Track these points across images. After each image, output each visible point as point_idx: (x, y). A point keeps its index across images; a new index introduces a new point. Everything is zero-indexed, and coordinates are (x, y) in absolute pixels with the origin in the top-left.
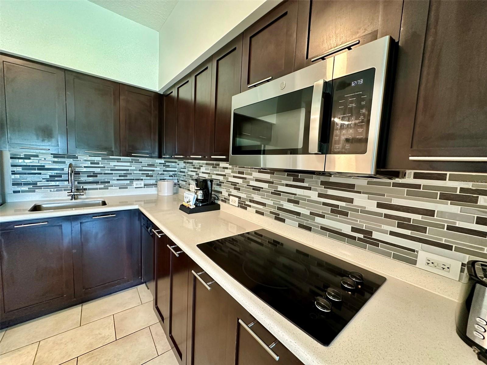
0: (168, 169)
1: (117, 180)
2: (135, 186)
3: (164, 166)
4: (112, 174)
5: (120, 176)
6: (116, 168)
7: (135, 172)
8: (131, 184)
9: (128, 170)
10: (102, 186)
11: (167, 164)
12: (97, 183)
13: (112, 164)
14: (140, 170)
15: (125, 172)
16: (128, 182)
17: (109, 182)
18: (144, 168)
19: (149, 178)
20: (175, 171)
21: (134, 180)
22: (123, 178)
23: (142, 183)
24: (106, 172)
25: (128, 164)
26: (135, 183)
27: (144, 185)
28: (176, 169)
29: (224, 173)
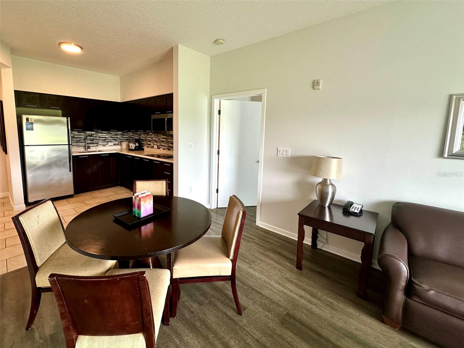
0: (124, 136)
1: (102, 142)
2: (109, 145)
3: (122, 135)
4: (99, 139)
6: (101, 136)
7: (109, 138)
10: (96, 145)
11: (123, 134)
12: (94, 143)
13: (99, 135)
14: (111, 137)
15: (105, 138)
16: (106, 143)
17: (98, 143)
18: (113, 136)
19: (115, 141)
20: (127, 137)
22: (104, 141)
23: (112, 144)
24: (97, 138)
25: (106, 135)
26: (109, 143)
28: (128, 136)
29: (151, 137)
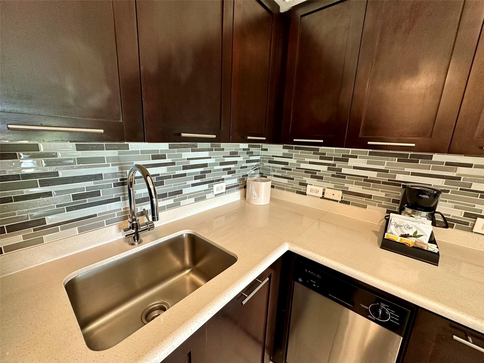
1: (193, 185)
2: (216, 192)
3: (247, 153)
4: (185, 175)
5: (196, 178)
6: (192, 163)
8: (210, 190)
9: (205, 165)
12: (163, 196)
14: (222, 164)
15: (202, 169)
16: (206, 187)
20: (257, 161)
21: (213, 181)
22: (199, 181)
25: (206, 154)
27: (227, 188)
28: (259, 158)
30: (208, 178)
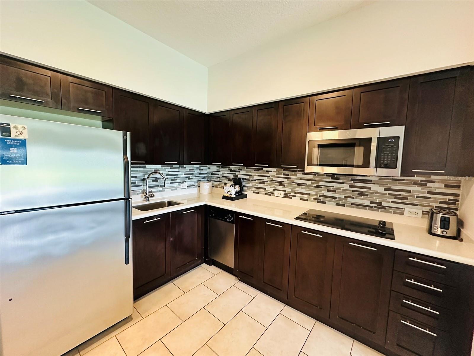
0: (202, 172)
1: (171, 183)
2: (181, 187)
3: (199, 170)
4: (167, 178)
5: (172, 180)
6: (170, 173)
7: (182, 176)
8: (179, 186)
9: (177, 175)
10: (161, 189)
11: (201, 168)
12: (158, 186)
13: (167, 170)
15: (175, 176)
16: (177, 184)
17: (165, 185)
18: (187, 173)
19: (190, 180)
20: (206, 174)
21: (180, 182)
22: (174, 181)
24: (164, 177)
25: (177, 170)
26: (182, 184)
27: (188, 186)
29: (268, 175)
30: (178, 181)
